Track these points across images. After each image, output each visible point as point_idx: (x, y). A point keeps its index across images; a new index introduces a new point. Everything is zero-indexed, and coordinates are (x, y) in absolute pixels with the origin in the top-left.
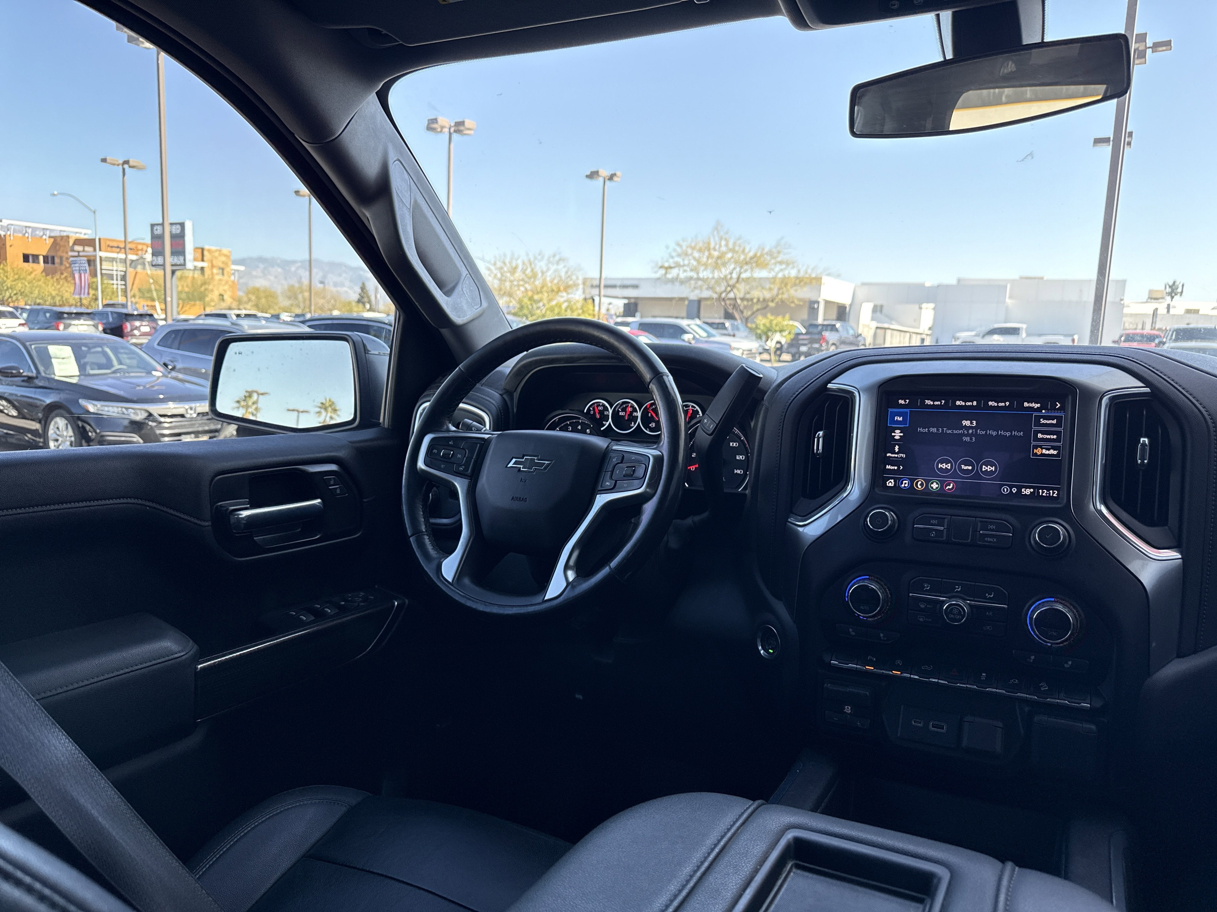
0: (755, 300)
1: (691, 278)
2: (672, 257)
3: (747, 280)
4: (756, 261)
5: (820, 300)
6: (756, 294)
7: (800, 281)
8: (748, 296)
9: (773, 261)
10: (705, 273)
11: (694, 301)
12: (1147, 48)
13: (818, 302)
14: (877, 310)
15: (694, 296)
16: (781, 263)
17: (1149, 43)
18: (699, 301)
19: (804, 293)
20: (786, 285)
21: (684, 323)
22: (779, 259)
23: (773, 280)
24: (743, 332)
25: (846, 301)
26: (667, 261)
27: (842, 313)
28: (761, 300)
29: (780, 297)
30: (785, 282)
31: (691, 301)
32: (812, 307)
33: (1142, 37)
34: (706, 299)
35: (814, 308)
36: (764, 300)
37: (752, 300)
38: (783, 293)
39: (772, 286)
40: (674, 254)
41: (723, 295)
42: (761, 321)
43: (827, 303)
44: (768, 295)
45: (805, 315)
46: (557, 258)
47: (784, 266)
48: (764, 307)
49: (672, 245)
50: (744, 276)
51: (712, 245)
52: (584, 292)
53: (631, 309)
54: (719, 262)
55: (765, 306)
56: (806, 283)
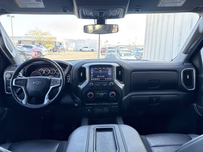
1: (32, 37)
2: (28, 33)
4: (45, 34)
5: (57, 41)
6: (45, 40)
7: (53, 38)
8: (43, 40)
9: (47, 34)
10: (35, 36)
14: (66, 43)
18: (34, 41)
19: (54, 40)
21: (32, 45)
23: (48, 38)
24: (44, 47)
25: (61, 42)
26: (26, 33)
27: (61, 44)
29: (49, 41)
30: (50, 38)
31: (32, 41)
32: (55, 42)
41: (39, 40)
42: (47, 45)
44: (47, 40)
45: (54, 44)
47: (50, 35)
48: (47, 42)
50: (42, 37)
51: (36, 31)
53: (20, 42)
54: (37, 34)
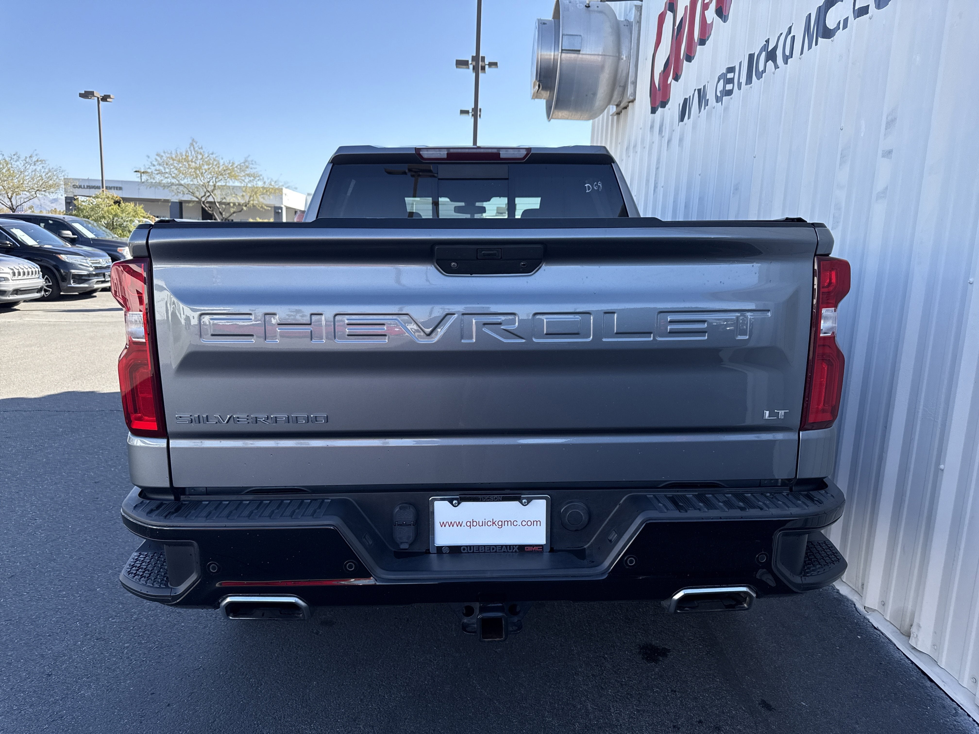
0: (232, 205)
1: (172, 184)
2: (154, 166)
3: (222, 188)
4: (229, 173)
5: (282, 206)
6: (231, 200)
7: (266, 191)
8: (224, 201)
9: (243, 174)
10: (185, 181)
11: (176, 202)
12: (485, 65)
13: (281, 208)
15: (175, 199)
16: (249, 175)
17: (487, 63)
18: (181, 203)
19: (271, 201)
20: (256, 193)
22: (247, 172)
23: (245, 189)
26: (149, 168)
28: (237, 204)
29: (252, 202)
30: (254, 191)
31: (173, 203)
32: (277, 209)
33: (483, 59)
34: (189, 202)
35: (279, 212)
36: (239, 204)
37: (229, 204)
38: (253, 200)
39: (244, 194)
40: (155, 163)
41: (203, 199)
43: (287, 208)
44: (242, 201)
46: (34, 159)
47: (252, 178)
49: (153, 156)
50: (219, 184)
51: (190, 158)
52: (66, 192)
54: (198, 172)
55: (240, 210)
56: (271, 193)
